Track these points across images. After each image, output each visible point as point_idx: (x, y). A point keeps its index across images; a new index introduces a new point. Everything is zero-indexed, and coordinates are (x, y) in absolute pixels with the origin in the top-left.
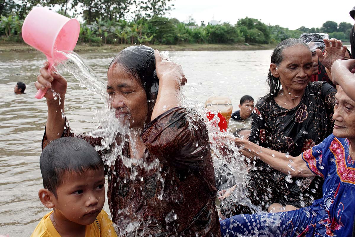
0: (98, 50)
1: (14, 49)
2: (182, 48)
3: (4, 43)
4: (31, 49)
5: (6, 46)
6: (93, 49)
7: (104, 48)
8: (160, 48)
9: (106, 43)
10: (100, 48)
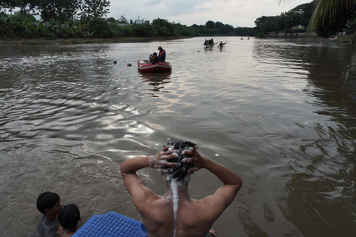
0: (52, 43)
6: (48, 42)
9: (58, 37)
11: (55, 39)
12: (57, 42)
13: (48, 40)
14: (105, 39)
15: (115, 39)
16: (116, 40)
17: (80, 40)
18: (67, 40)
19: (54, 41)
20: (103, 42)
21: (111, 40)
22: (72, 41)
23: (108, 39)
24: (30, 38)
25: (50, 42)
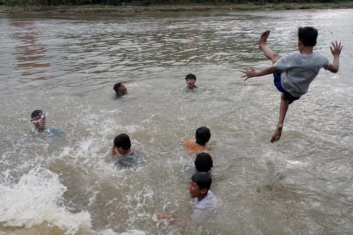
0: (263, 8)
1: (196, 8)
2: (336, 5)
3: (187, 3)
4: (209, 8)
5: (189, 6)
6: (258, 8)
7: (267, 6)
8: (317, 6)
9: (267, 2)
10: (264, 6)
11: (264, 4)
12: (268, 8)
13: (257, 5)
14: (324, 4)
15: (336, 4)
16: (338, 5)
17: (294, 5)
18: (279, 5)
19: (265, 7)
20: (323, 7)
21: (333, 5)
22: (285, 7)
23: (328, 4)
24: (239, 3)
25: (261, 8)
